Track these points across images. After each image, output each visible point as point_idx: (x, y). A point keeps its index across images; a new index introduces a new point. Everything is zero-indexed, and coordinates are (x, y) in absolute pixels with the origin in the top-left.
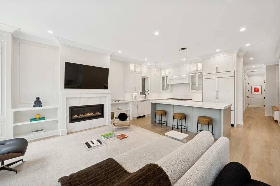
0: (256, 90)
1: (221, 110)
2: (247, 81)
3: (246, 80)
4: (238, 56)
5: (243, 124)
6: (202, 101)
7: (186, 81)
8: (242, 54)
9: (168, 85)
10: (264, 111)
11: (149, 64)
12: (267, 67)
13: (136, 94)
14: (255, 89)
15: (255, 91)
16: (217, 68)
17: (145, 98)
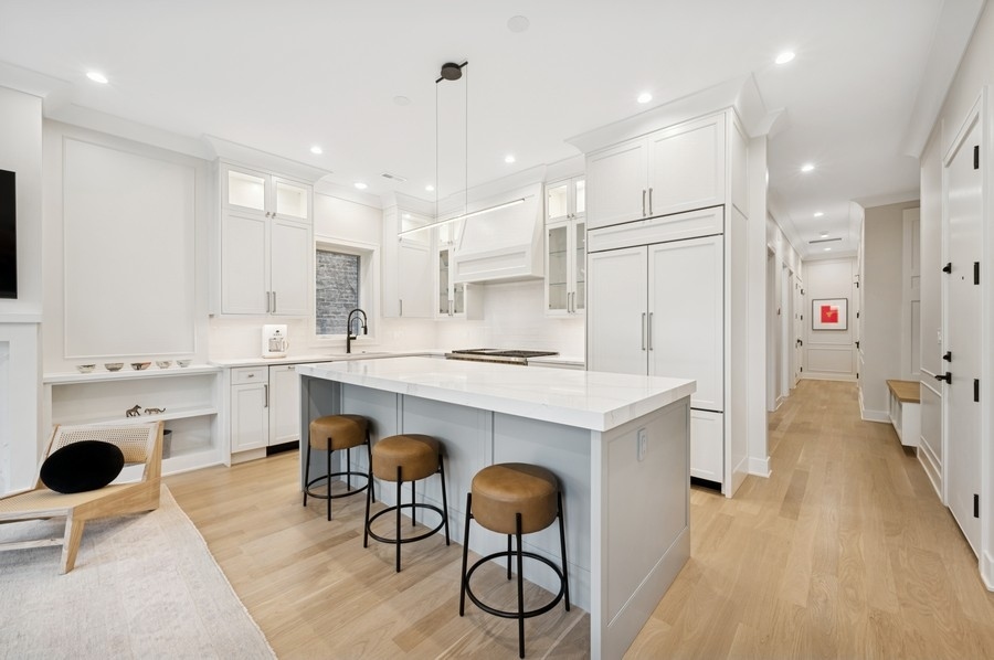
0: (829, 314)
1: (589, 431)
2: (795, 281)
3: (791, 273)
4: (747, 141)
5: (766, 474)
6: (582, 360)
7: (522, 268)
8: (765, 129)
9: (461, 288)
10: (856, 398)
11: (361, 186)
12: (868, 212)
13: (283, 328)
14: (825, 309)
15: (825, 319)
16: (648, 195)
17: (349, 351)
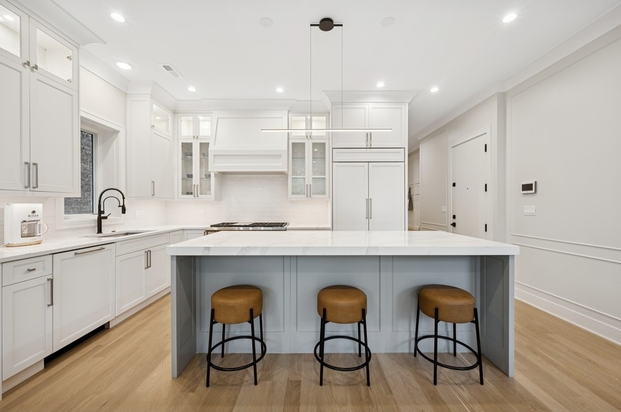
7: (278, 166)
9: (209, 176)
13: (38, 207)
16: (369, 137)
17: (100, 231)
